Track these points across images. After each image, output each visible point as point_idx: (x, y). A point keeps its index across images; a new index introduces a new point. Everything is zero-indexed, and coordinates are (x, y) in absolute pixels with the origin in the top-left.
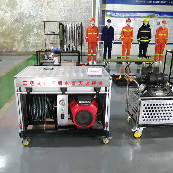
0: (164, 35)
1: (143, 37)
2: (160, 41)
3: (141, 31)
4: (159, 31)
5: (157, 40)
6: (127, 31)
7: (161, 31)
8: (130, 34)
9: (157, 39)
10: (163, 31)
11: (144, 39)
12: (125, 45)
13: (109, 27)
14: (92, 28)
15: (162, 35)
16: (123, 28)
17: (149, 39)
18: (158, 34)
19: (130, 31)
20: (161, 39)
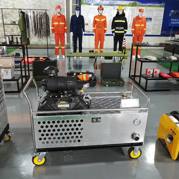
0: (142, 25)
1: (117, 28)
2: (137, 32)
3: (116, 21)
4: (136, 21)
5: (133, 32)
6: (99, 20)
7: (138, 21)
8: (103, 24)
9: (134, 30)
10: (140, 21)
11: (118, 30)
12: (97, 36)
15: (139, 25)
16: (95, 17)
17: (125, 30)
18: (135, 24)
19: (102, 20)
20: (138, 30)
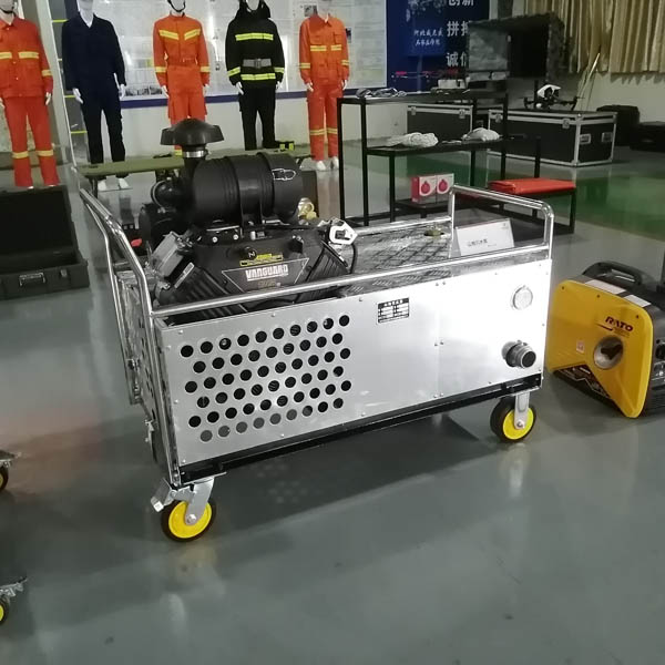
0: (335, 48)
1: (248, 63)
2: (321, 72)
3: (239, 37)
4: (311, 35)
5: (307, 73)
6: (174, 36)
7: (318, 33)
8: (193, 53)
9: (306, 65)
10: (326, 31)
11: (253, 71)
12: (177, 99)
13: (89, 24)
14: (4, 29)
15: (324, 48)
16: (159, 25)
17: (278, 70)
18: (310, 44)
19: (189, 35)
20: (322, 66)
